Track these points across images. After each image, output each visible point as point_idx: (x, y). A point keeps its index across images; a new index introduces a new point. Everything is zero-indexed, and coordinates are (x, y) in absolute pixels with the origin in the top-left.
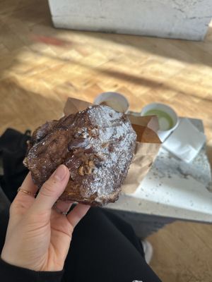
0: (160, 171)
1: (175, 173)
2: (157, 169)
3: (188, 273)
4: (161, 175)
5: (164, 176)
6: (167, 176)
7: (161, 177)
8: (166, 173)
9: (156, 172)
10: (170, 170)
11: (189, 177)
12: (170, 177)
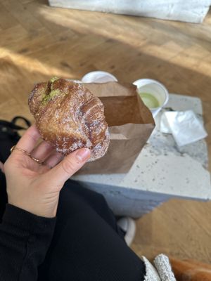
0: (156, 149)
1: (171, 151)
2: (153, 147)
3: (181, 251)
4: (157, 153)
5: (160, 153)
6: (163, 153)
7: (157, 155)
8: (162, 151)
9: (152, 150)
10: (166, 148)
11: (185, 154)
12: (166, 155)
